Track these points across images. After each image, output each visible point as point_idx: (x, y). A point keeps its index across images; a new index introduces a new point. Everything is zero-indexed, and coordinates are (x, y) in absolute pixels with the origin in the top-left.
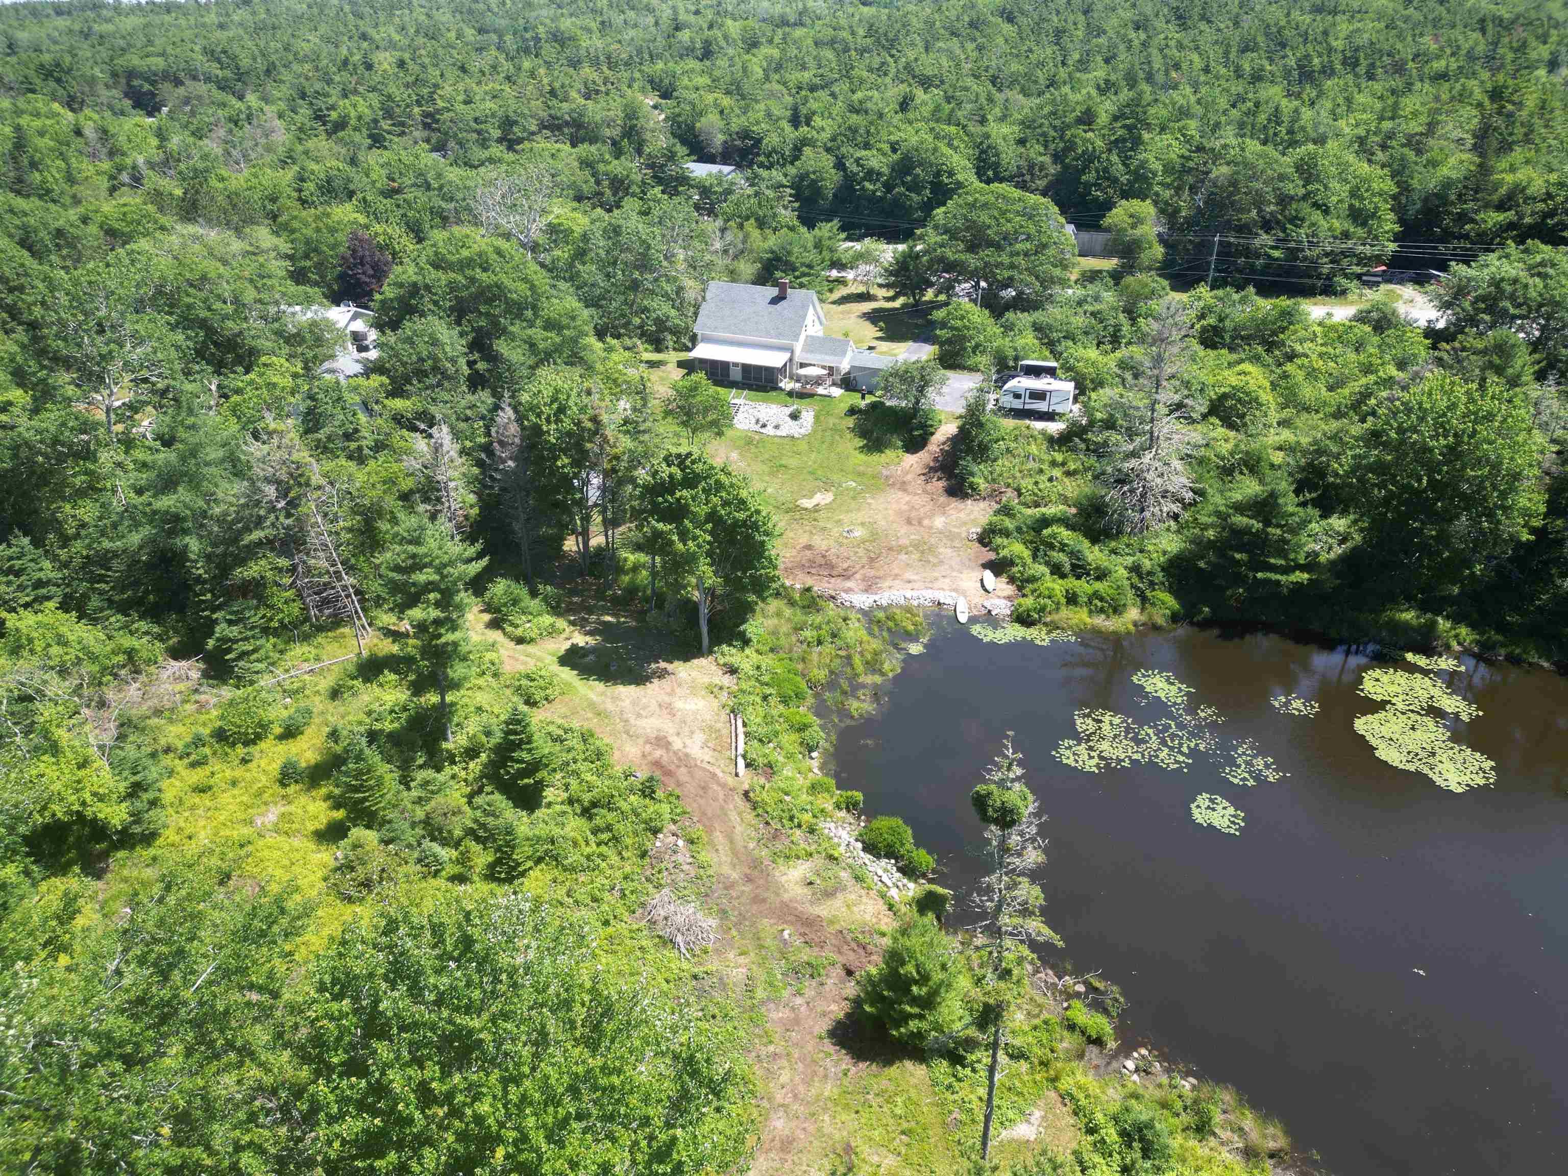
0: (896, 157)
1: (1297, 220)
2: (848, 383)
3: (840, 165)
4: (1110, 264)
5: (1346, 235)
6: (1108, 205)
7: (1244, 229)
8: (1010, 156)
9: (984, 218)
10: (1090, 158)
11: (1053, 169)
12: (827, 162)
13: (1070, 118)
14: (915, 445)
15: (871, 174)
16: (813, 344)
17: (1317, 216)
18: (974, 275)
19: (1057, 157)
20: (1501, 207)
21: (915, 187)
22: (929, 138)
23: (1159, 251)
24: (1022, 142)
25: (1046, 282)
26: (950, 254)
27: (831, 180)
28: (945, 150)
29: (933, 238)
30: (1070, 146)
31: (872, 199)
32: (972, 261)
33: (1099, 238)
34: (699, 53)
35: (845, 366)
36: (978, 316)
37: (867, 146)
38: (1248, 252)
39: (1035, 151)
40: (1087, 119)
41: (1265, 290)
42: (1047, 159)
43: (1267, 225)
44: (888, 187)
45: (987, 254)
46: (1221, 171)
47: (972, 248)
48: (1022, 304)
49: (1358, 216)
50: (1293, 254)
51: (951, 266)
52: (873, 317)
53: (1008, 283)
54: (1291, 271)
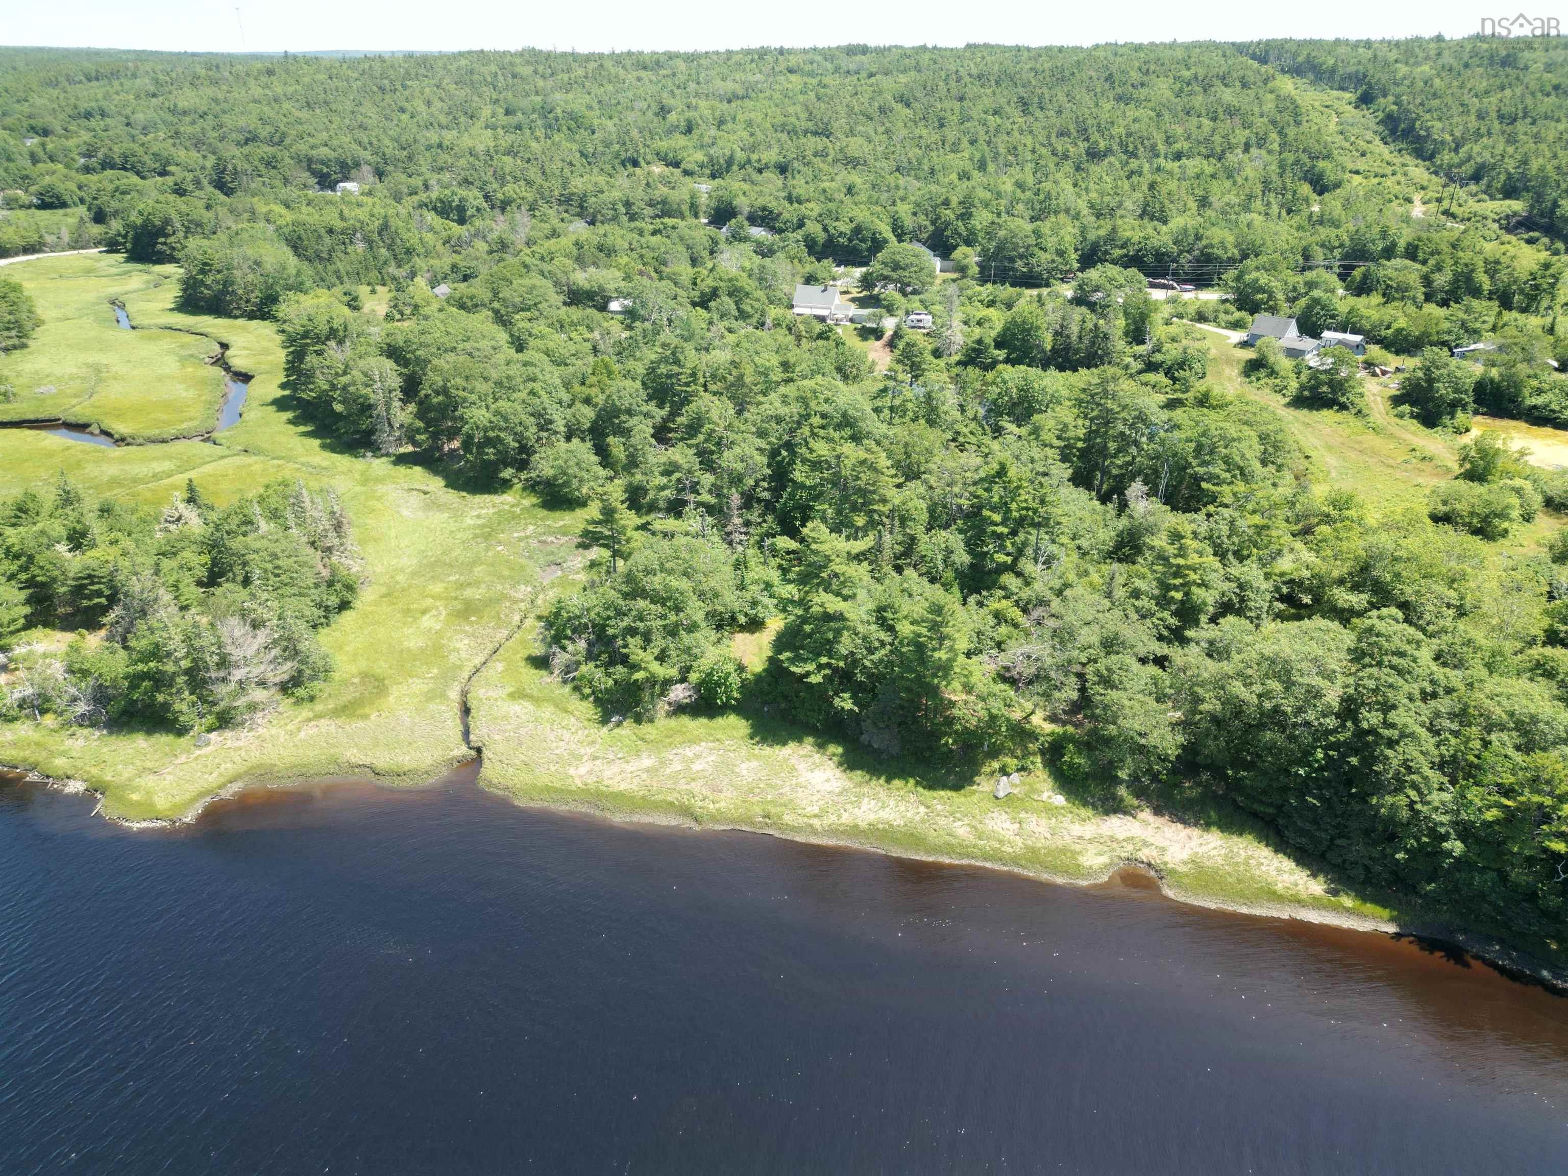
0: (853, 225)
1: (1032, 255)
2: (852, 320)
3: (825, 229)
4: (955, 276)
5: (1053, 261)
6: (955, 247)
7: (1012, 260)
8: (909, 222)
9: (898, 257)
10: (948, 224)
11: (931, 228)
12: (819, 227)
13: (939, 201)
14: (879, 338)
15: (841, 234)
16: (837, 307)
17: (1041, 253)
18: (894, 281)
19: (933, 223)
20: (1122, 247)
21: (863, 240)
22: (867, 213)
23: (977, 269)
24: (915, 214)
25: (923, 284)
26: (885, 273)
27: (821, 237)
28: (877, 221)
29: (878, 266)
30: (938, 218)
31: (842, 246)
32: (894, 275)
33: (949, 264)
34: (682, 129)
35: (850, 315)
36: (898, 296)
37: (837, 219)
38: (1013, 269)
39: (922, 220)
40: (946, 203)
41: (1013, 285)
42: (928, 223)
43: (1021, 257)
44: (850, 240)
45: (900, 272)
46: (1002, 233)
47: (894, 270)
48: (915, 292)
49: (1061, 253)
50: (1031, 271)
51: (886, 278)
52: (853, 300)
53: (908, 285)
54: (1032, 277)
